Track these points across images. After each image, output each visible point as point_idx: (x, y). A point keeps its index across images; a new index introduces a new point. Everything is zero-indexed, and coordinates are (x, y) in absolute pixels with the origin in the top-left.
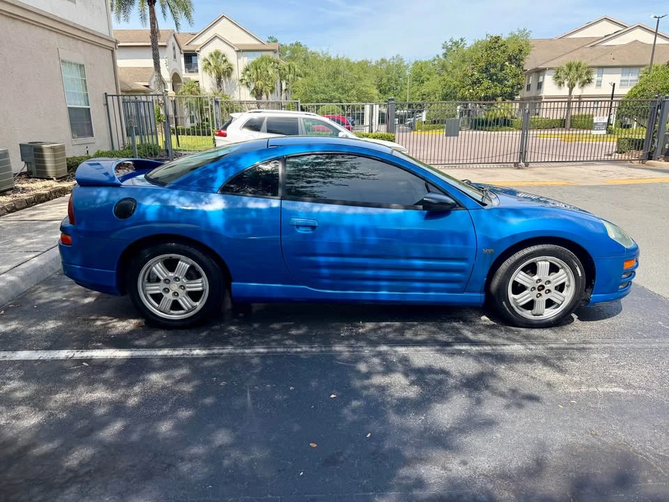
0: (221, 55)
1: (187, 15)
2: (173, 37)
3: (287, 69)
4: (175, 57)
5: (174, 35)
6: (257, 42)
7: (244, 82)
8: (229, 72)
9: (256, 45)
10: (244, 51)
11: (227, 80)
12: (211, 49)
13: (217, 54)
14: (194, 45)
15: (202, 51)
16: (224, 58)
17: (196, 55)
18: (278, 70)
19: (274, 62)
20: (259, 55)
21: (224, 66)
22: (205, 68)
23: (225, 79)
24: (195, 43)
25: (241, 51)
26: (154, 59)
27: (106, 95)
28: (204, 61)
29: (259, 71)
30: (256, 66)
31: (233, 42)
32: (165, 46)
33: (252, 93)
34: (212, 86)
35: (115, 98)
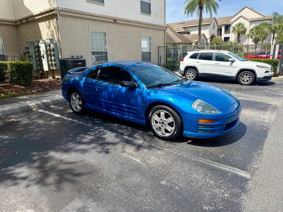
0: (241, 25)
1: (215, 11)
2: (214, 20)
3: (278, 28)
4: (214, 28)
5: (215, 19)
6: (262, 17)
7: (250, 36)
8: (244, 32)
9: (261, 18)
10: (253, 21)
11: (243, 36)
12: (237, 22)
13: (240, 24)
14: (230, 22)
15: (233, 24)
16: (242, 26)
17: (230, 26)
18: (270, 29)
19: (269, 25)
20: (261, 22)
21: (242, 29)
22: (233, 31)
23: (242, 35)
24: (231, 21)
25: (252, 22)
26: (199, 30)
27: (159, 47)
28: (233, 28)
29: (258, 30)
30: (257, 28)
31: (249, 18)
32: (210, 24)
33: (253, 41)
34: (235, 39)
35: (163, 48)
